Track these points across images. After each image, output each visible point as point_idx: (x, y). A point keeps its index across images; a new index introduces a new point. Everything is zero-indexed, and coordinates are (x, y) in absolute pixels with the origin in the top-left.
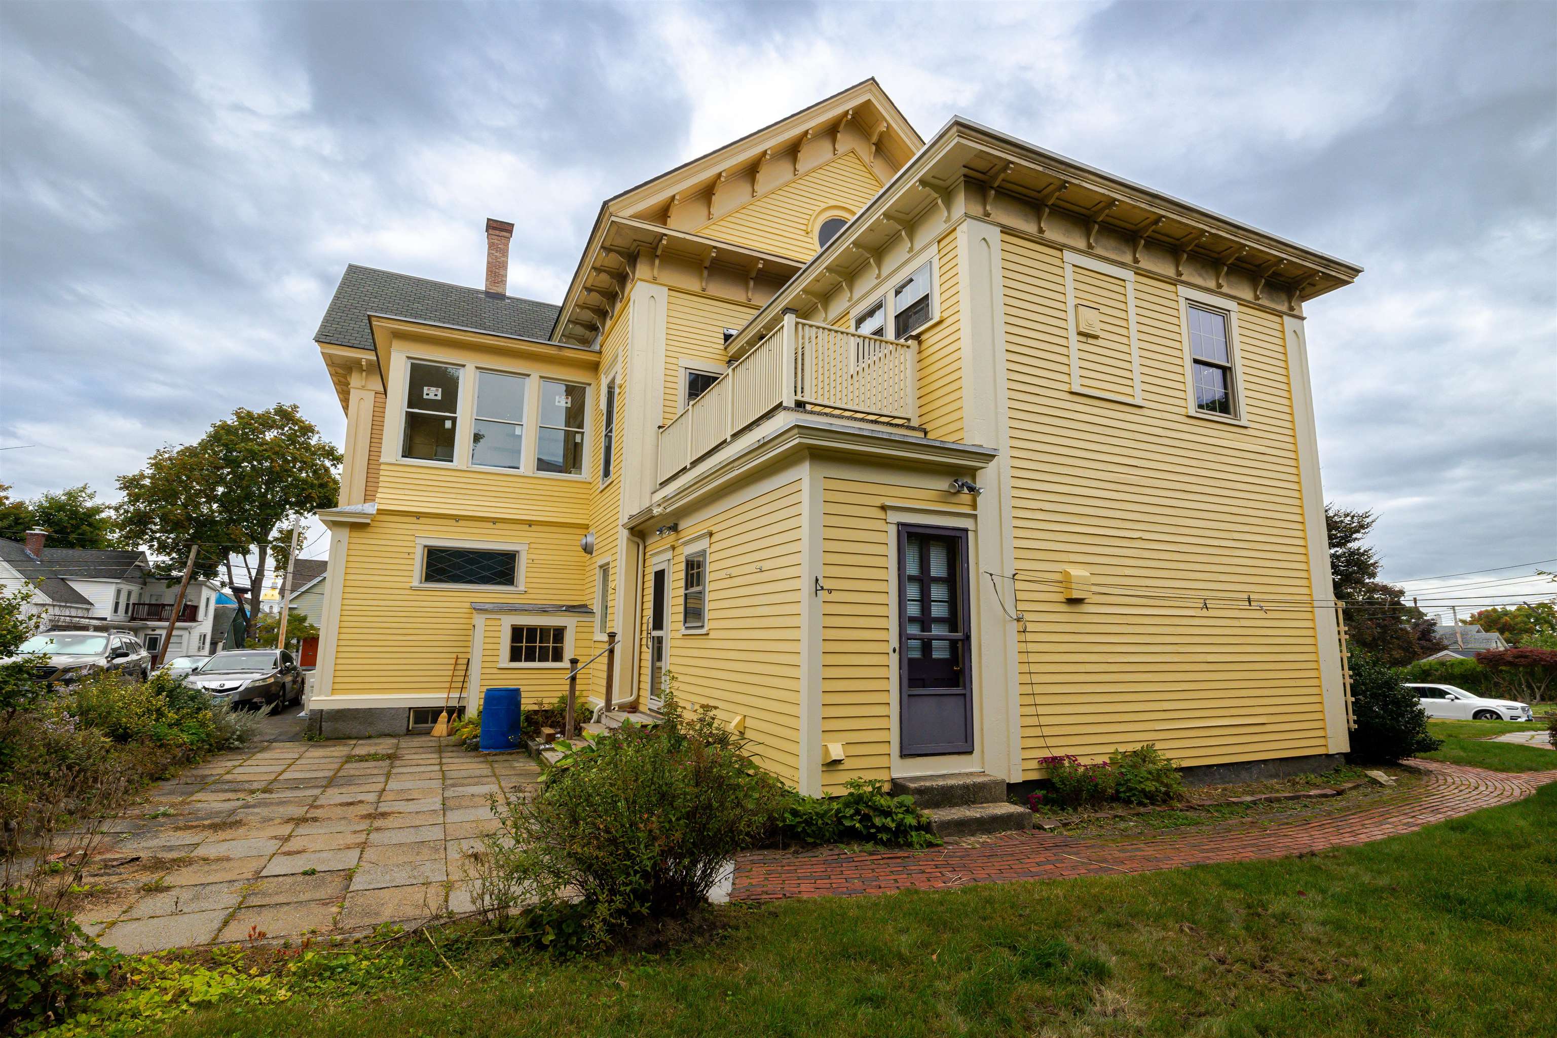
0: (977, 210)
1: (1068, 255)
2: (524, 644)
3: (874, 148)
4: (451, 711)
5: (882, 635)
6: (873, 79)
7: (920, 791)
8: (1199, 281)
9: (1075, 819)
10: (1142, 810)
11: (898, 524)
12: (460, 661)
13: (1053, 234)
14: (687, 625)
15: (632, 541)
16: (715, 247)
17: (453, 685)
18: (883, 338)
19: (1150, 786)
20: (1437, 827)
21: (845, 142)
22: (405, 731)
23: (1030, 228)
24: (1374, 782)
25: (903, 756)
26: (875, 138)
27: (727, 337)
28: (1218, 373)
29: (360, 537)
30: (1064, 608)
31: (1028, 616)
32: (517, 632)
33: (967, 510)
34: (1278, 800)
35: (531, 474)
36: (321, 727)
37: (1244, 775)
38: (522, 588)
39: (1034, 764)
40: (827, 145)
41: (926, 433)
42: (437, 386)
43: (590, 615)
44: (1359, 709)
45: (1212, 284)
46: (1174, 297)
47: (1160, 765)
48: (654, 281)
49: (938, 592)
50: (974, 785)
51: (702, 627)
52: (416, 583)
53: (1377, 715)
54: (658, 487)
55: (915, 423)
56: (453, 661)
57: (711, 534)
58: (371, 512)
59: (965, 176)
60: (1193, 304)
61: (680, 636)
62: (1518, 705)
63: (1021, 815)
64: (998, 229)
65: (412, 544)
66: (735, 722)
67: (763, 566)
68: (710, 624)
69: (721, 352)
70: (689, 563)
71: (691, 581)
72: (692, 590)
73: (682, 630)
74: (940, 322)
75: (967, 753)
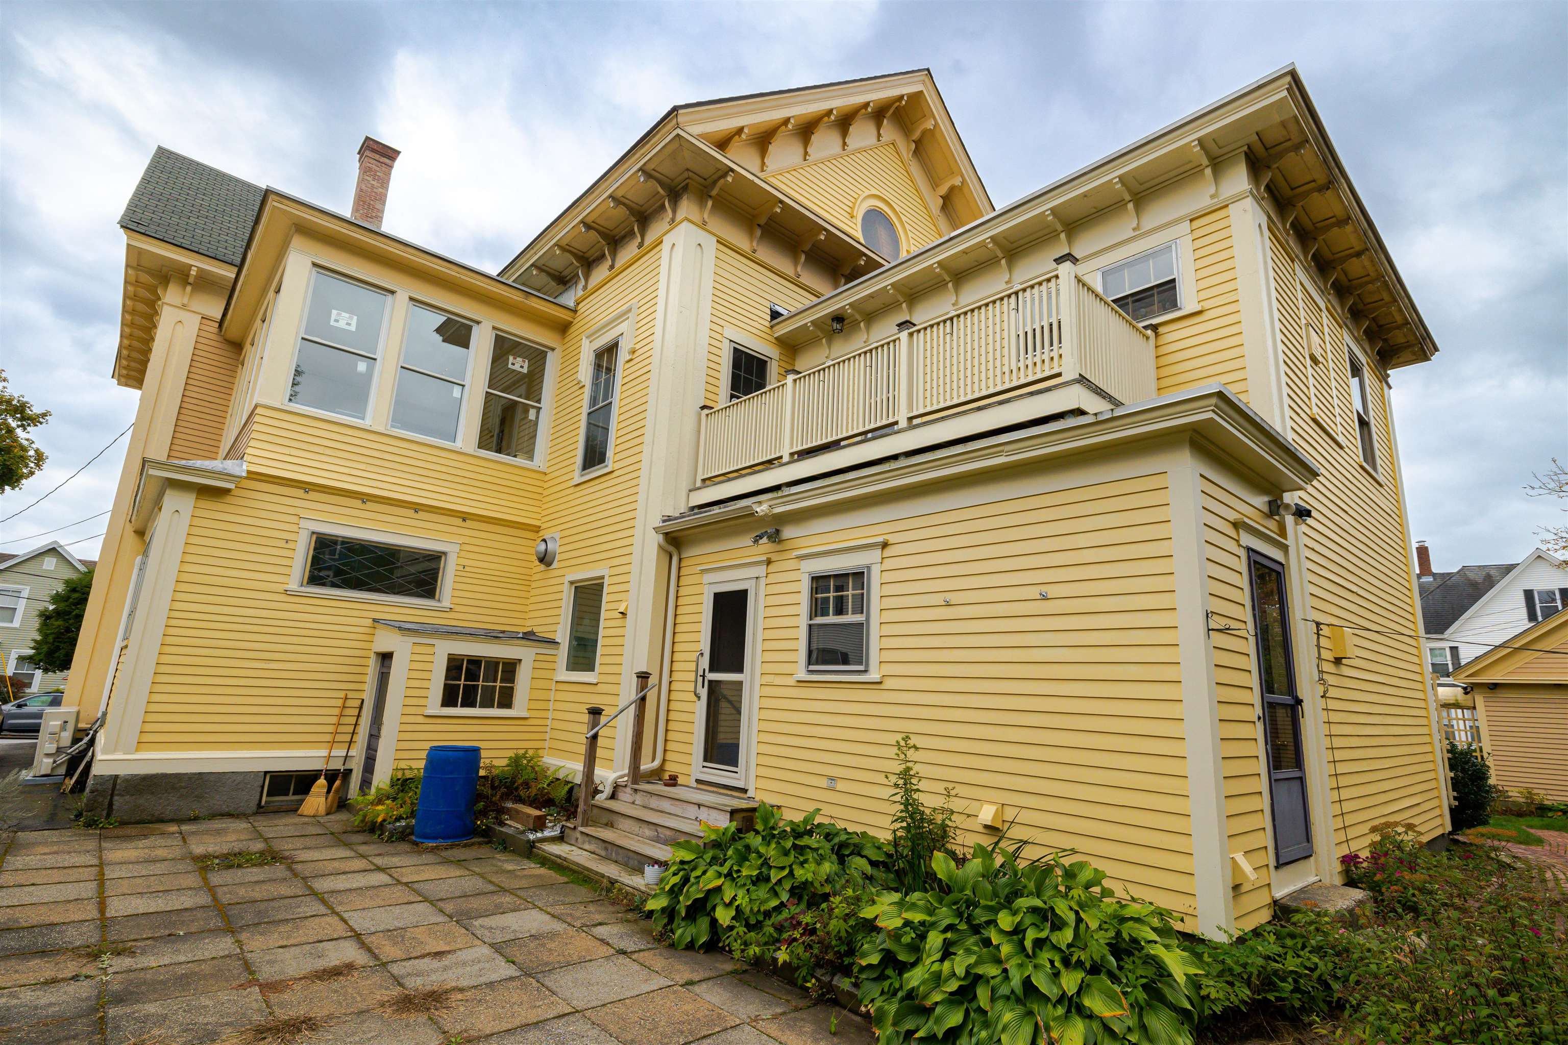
0: (1255, 189)
1: (1297, 269)
2: (462, 682)
3: (913, 146)
4: (332, 776)
6: (928, 70)
12: (349, 703)
14: (812, 668)
15: (666, 551)
16: (781, 202)
17: (339, 738)
21: (889, 132)
22: (254, 808)
25: (1278, 866)
26: (916, 135)
27: (775, 315)
29: (211, 508)
30: (1334, 668)
32: (454, 665)
33: (1282, 540)
35: (471, 451)
36: (111, 804)
38: (446, 603)
40: (871, 128)
42: (351, 312)
43: (552, 646)
48: (703, 225)
51: (866, 671)
52: (294, 586)
54: (699, 484)
56: (339, 703)
57: (885, 545)
58: (238, 474)
59: (1248, 146)
61: (793, 683)
65: (294, 528)
66: (987, 814)
67: (1052, 591)
68: (887, 669)
69: (768, 331)
70: (819, 582)
71: (818, 607)
72: (831, 619)
73: (803, 675)
74: (1199, 313)
75: (1311, 856)
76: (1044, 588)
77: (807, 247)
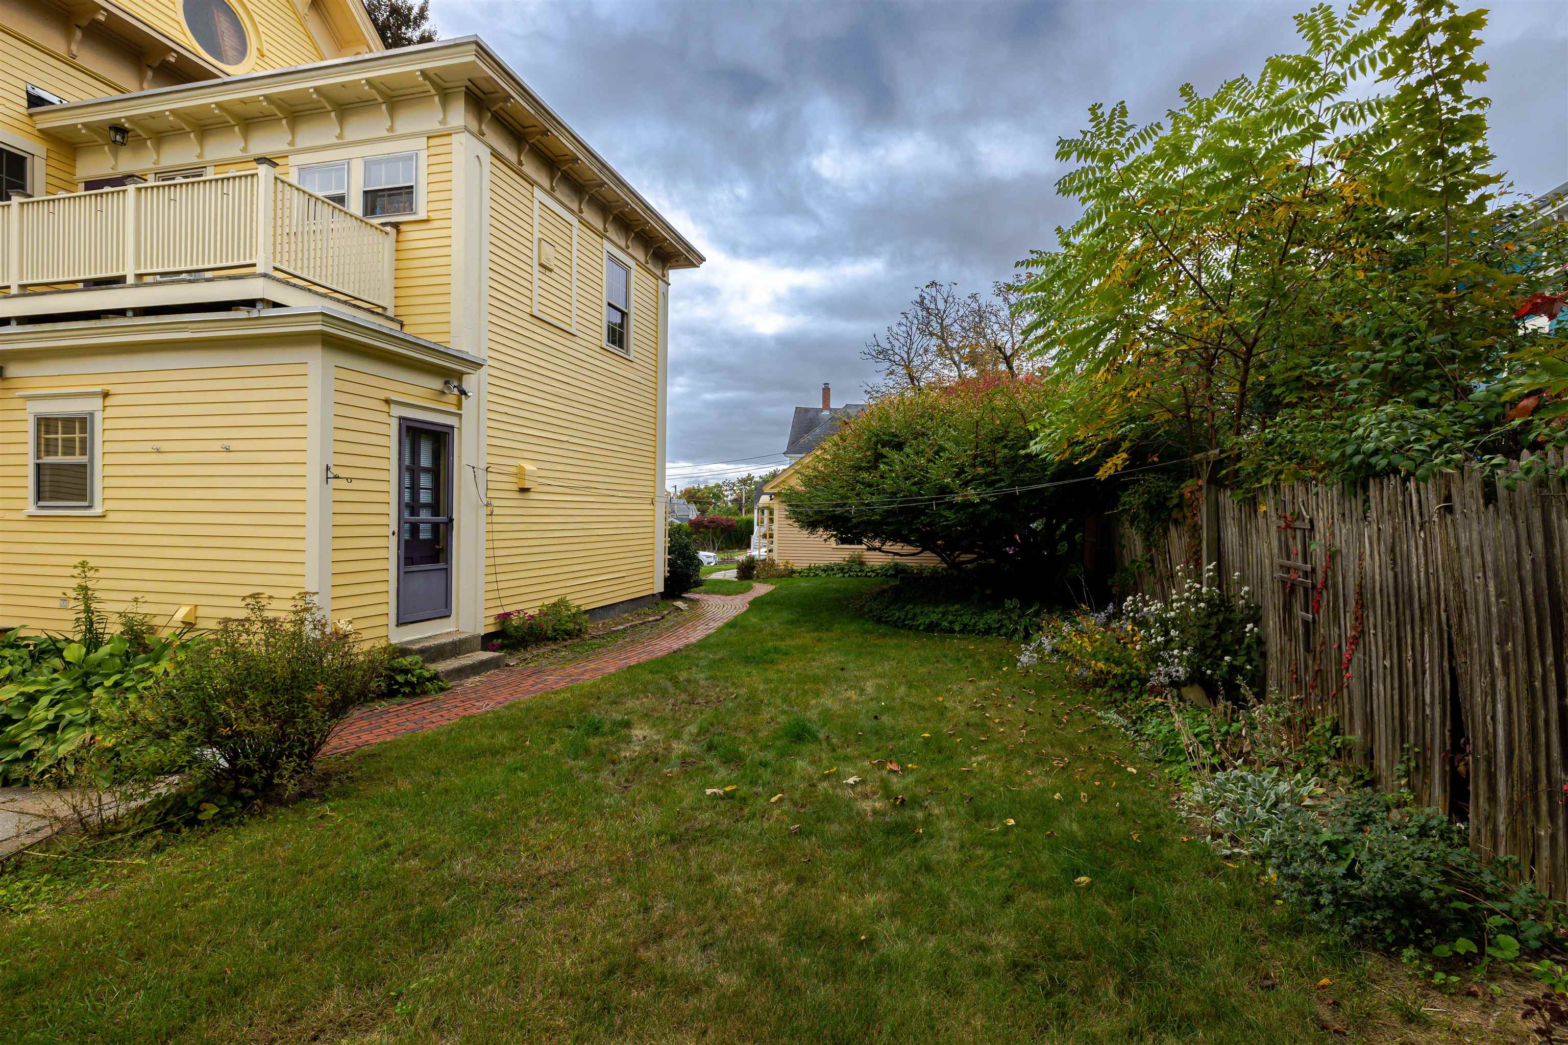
0: (474, 125)
1: (537, 192)
5: (383, 520)
7: (421, 651)
8: (614, 238)
9: (528, 656)
10: (566, 643)
11: (400, 418)
13: (529, 169)
14: (41, 503)
18: (345, 209)
19: (571, 626)
20: (723, 627)
23: (512, 156)
24: (678, 609)
25: (399, 624)
27: (35, 101)
28: (619, 314)
30: (517, 495)
31: (495, 503)
33: (453, 409)
34: (636, 626)
37: (612, 612)
39: (492, 620)
41: (402, 325)
44: (671, 563)
45: (623, 243)
46: (599, 247)
47: (574, 611)
49: (425, 481)
50: (460, 640)
51: (90, 507)
53: (680, 567)
55: (390, 313)
57: (106, 395)
59: (467, 87)
60: (612, 258)
61: (24, 517)
62: (712, 554)
63: (499, 658)
64: (489, 151)
66: (182, 613)
67: (233, 445)
68: (110, 505)
69: (27, 120)
70: (45, 424)
71: (44, 446)
72: (60, 459)
73: (32, 509)
74: (427, 221)
75: (449, 616)
76: (226, 443)
77: (84, 23)
